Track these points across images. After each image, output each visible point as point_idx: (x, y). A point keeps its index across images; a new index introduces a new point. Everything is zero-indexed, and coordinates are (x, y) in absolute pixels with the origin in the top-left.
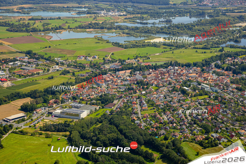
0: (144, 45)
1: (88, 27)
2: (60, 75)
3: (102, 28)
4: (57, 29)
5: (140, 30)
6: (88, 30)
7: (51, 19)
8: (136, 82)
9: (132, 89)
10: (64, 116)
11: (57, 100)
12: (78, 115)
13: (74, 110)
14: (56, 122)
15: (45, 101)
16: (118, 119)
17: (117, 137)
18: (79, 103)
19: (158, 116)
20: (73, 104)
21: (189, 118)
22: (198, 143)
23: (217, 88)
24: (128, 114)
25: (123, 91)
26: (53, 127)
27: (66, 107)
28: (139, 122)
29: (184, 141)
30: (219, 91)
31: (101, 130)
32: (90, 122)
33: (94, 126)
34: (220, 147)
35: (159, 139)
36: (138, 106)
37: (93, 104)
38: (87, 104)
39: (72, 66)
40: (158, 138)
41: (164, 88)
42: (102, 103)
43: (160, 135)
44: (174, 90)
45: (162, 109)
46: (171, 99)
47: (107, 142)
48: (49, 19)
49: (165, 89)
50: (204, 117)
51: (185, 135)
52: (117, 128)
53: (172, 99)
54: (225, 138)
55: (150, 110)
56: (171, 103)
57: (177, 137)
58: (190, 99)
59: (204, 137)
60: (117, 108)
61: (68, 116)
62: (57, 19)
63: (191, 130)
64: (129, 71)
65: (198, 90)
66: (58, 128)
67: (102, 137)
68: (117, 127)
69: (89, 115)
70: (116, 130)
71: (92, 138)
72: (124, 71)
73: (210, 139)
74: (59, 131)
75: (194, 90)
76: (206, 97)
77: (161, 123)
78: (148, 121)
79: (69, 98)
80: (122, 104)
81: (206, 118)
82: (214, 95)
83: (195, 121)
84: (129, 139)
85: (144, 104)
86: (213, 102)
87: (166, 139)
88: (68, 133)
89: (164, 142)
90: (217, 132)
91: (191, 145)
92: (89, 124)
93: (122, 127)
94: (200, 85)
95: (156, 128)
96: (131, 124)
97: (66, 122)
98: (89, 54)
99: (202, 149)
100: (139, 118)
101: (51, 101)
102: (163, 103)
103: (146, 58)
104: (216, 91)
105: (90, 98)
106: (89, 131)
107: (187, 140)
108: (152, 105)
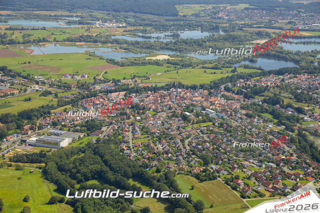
0: (144, 63)
1: (78, 40)
2: (40, 96)
3: (96, 42)
4: (40, 41)
5: (141, 45)
6: (78, 43)
7: (33, 29)
8: (130, 106)
9: (126, 114)
10: (40, 144)
11: (33, 126)
12: (57, 144)
13: (53, 138)
14: (30, 152)
15: (19, 127)
16: (103, 148)
17: (101, 169)
18: (60, 129)
19: (152, 145)
20: (52, 131)
21: (188, 148)
22: (195, 176)
23: (223, 114)
24: (117, 143)
25: (114, 117)
26: (25, 158)
27: (43, 134)
28: (129, 152)
29: (178, 174)
30: (225, 117)
31: (82, 161)
32: (70, 152)
33: (76, 156)
34: (219, 181)
35: (150, 172)
36: (130, 134)
37: (77, 131)
38: (69, 130)
39: (55, 87)
40: (149, 170)
41: (162, 113)
42: (88, 130)
43: (152, 167)
44: (174, 115)
45: (157, 137)
46: (169, 125)
47: (89, 175)
48: (31, 29)
49: (164, 115)
50: (205, 147)
51: (181, 166)
52: (102, 159)
53: (171, 126)
54: (225, 171)
55: (144, 138)
56: (169, 130)
57: (171, 170)
58: (191, 126)
59: (202, 169)
60: (105, 136)
61: (46, 145)
62: (41, 29)
63: (188, 161)
64: (123, 93)
65: (201, 116)
66: (31, 159)
67: (84, 169)
68: (102, 157)
69: (70, 144)
70: (101, 161)
71: (71, 170)
72: (118, 93)
73: (208, 172)
74: (32, 162)
75: (197, 115)
76: (210, 123)
77: (154, 153)
78: (139, 151)
79: (48, 124)
80: (112, 131)
81: (207, 148)
82: (219, 122)
83: (194, 151)
84: (115, 172)
85: (137, 132)
86: (216, 130)
87: (158, 171)
88: (43, 165)
89: (156, 174)
90: (217, 164)
91: (186, 179)
92: (70, 154)
93: (107, 157)
94: (204, 110)
95: (148, 159)
96: (119, 154)
97: (42, 151)
98: (77, 72)
99: (199, 182)
100: (129, 147)
101: (26, 127)
102: (159, 130)
103: (146, 78)
104: (222, 118)
105: (74, 124)
106: (68, 162)
107: (183, 172)
108: (147, 132)
